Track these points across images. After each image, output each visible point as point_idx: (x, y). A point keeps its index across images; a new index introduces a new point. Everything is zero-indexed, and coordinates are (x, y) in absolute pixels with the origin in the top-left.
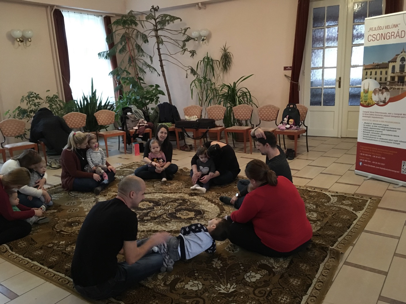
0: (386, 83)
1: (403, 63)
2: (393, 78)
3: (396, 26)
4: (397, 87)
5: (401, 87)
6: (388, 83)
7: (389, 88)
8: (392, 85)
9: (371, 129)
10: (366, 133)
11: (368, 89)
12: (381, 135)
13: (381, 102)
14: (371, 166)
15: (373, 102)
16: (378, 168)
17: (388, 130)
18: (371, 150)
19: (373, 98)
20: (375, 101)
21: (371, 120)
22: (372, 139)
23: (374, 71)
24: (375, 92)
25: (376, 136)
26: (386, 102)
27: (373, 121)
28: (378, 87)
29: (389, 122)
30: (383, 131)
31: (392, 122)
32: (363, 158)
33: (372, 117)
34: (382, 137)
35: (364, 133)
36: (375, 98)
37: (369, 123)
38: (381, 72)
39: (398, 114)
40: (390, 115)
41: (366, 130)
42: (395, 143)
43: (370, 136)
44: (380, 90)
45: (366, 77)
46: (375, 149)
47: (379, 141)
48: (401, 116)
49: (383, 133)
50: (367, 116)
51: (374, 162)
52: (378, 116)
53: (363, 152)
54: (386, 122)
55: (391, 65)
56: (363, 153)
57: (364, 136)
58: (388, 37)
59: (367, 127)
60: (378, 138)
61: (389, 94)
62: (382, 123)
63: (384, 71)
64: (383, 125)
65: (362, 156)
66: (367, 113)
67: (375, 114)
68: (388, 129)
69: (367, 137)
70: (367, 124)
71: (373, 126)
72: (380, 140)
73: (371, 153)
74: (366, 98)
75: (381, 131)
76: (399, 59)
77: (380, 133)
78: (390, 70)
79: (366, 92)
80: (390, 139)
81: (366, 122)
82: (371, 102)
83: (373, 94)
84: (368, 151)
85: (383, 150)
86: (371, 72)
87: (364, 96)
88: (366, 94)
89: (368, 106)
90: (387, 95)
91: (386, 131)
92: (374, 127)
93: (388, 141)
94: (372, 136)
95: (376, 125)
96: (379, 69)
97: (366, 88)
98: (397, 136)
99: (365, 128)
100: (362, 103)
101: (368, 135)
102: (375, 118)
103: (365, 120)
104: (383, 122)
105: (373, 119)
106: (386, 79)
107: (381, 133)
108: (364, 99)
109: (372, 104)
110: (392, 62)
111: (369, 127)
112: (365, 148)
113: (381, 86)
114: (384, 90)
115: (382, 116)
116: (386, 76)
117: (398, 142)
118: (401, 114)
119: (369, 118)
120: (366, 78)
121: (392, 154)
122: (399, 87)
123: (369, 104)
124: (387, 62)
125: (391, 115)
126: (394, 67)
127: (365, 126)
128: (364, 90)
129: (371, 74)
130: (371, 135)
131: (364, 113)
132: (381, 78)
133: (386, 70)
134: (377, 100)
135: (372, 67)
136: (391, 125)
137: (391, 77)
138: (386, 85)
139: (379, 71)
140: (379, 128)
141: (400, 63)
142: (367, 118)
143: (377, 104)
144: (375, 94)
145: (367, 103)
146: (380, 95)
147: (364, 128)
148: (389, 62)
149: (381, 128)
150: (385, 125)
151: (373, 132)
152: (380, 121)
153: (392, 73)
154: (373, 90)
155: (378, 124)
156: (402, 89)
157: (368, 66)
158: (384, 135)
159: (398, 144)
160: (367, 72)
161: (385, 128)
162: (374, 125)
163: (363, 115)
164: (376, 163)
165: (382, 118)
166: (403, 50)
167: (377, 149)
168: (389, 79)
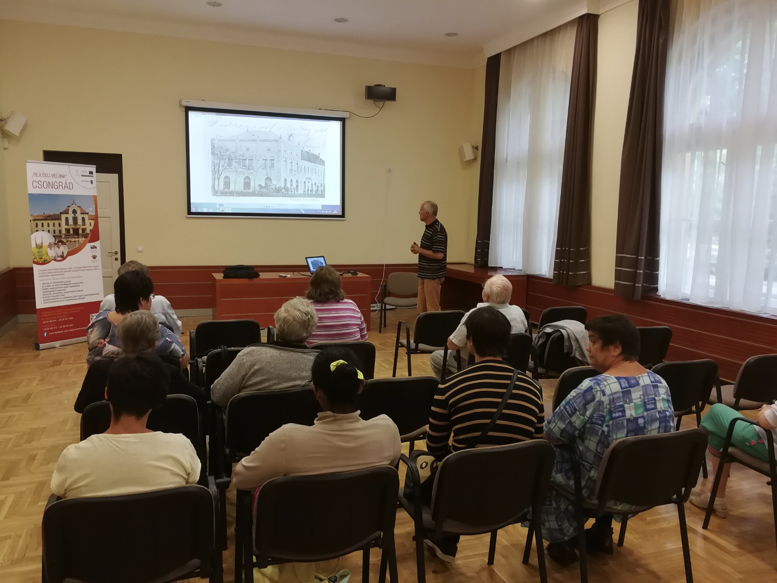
0: (61, 236)
1: (75, 215)
2: (68, 230)
3: (62, 176)
4: (73, 240)
5: (77, 240)
6: (63, 236)
7: (65, 241)
8: (68, 238)
9: (52, 290)
10: (47, 296)
11: (42, 243)
12: (65, 294)
13: (59, 257)
14: (59, 332)
15: (49, 258)
16: (67, 331)
17: (71, 287)
18: (55, 314)
19: (49, 253)
20: (52, 257)
21: (50, 279)
22: (55, 300)
23: (45, 223)
24: (50, 246)
25: (59, 296)
26: (65, 256)
27: (54, 279)
28: (53, 240)
29: (71, 278)
30: (66, 288)
31: (74, 277)
32: (46, 326)
33: (51, 275)
34: (65, 296)
35: (44, 296)
36: (52, 253)
37: (49, 283)
38: (54, 224)
39: (79, 268)
40: (70, 270)
41: (46, 292)
42: (80, 298)
43: (52, 298)
44: (55, 244)
45: (36, 229)
46: (59, 311)
47: (63, 301)
48: (81, 269)
49: (66, 291)
50: (45, 275)
51: (61, 327)
52: (58, 273)
53: (46, 319)
54: (68, 278)
55: (63, 217)
56: (46, 321)
57: (45, 300)
58: (56, 187)
59: (47, 288)
60: (61, 298)
61: (67, 247)
62: (64, 280)
63: (56, 222)
64: (65, 282)
65: (46, 324)
66: (45, 272)
67: (53, 271)
68: (70, 285)
69: (48, 300)
70: (47, 285)
71: (53, 286)
72: (64, 299)
73: (55, 318)
74: (39, 254)
75: (64, 289)
76: (71, 211)
77: (63, 292)
78: (63, 222)
79: (40, 247)
80: (75, 295)
81: (45, 282)
82: (48, 258)
83: (49, 249)
84: (51, 316)
85: (69, 310)
86: (43, 224)
87: (38, 252)
88: (40, 250)
89: (45, 263)
90: (65, 249)
91: (69, 288)
92: (55, 287)
93: (73, 298)
94: (54, 298)
95: (57, 284)
96: (51, 221)
97: (39, 242)
98: (81, 291)
99: (44, 289)
100: (35, 260)
101: (49, 297)
102: (54, 276)
103: (44, 280)
104: (65, 278)
105: (52, 277)
106: (60, 231)
107: (65, 291)
108: (38, 256)
109: (48, 260)
110: (64, 213)
111: (49, 287)
112: (47, 314)
113: (55, 240)
114: (60, 243)
115: (62, 272)
116: (60, 228)
117: (83, 297)
118: (81, 268)
119: (49, 277)
120: (37, 231)
121: (79, 311)
122: (75, 240)
123: (45, 261)
124: (58, 213)
125: (72, 269)
126: (67, 219)
127: (45, 288)
128: (36, 244)
129: (43, 226)
130: (52, 296)
131: (41, 272)
132: (54, 231)
133: (59, 221)
134: (54, 256)
135: (42, 218)
136: (74, 281)
137: (65, 229)
138: (62, 238)
139: (51, 223)
140: (61, 286)
141: (73, 215)
142: (46, 278)
143: (55, 260)
144: (51, 249)
145: (43, 260)
146: (57, 249)
147: (44, 291)
148: (61, 213)
149: (64, 286)
150: (68, 282)
151: (54, 292)
152: (60, 279)
153: (66, 225)
154: (48, 244)
155: (59, 282)
156: (78, 241)
157: (37, 216)
158: (68, 292)
159: (83, 298)
160: (37, 224)
161: (67, 284)
162: (54, 284)
163: (40, 275)
164: (64, 326)
165: (62, 275)
166: (74, 202)
167: (62, 311)
168: (64, 232)
